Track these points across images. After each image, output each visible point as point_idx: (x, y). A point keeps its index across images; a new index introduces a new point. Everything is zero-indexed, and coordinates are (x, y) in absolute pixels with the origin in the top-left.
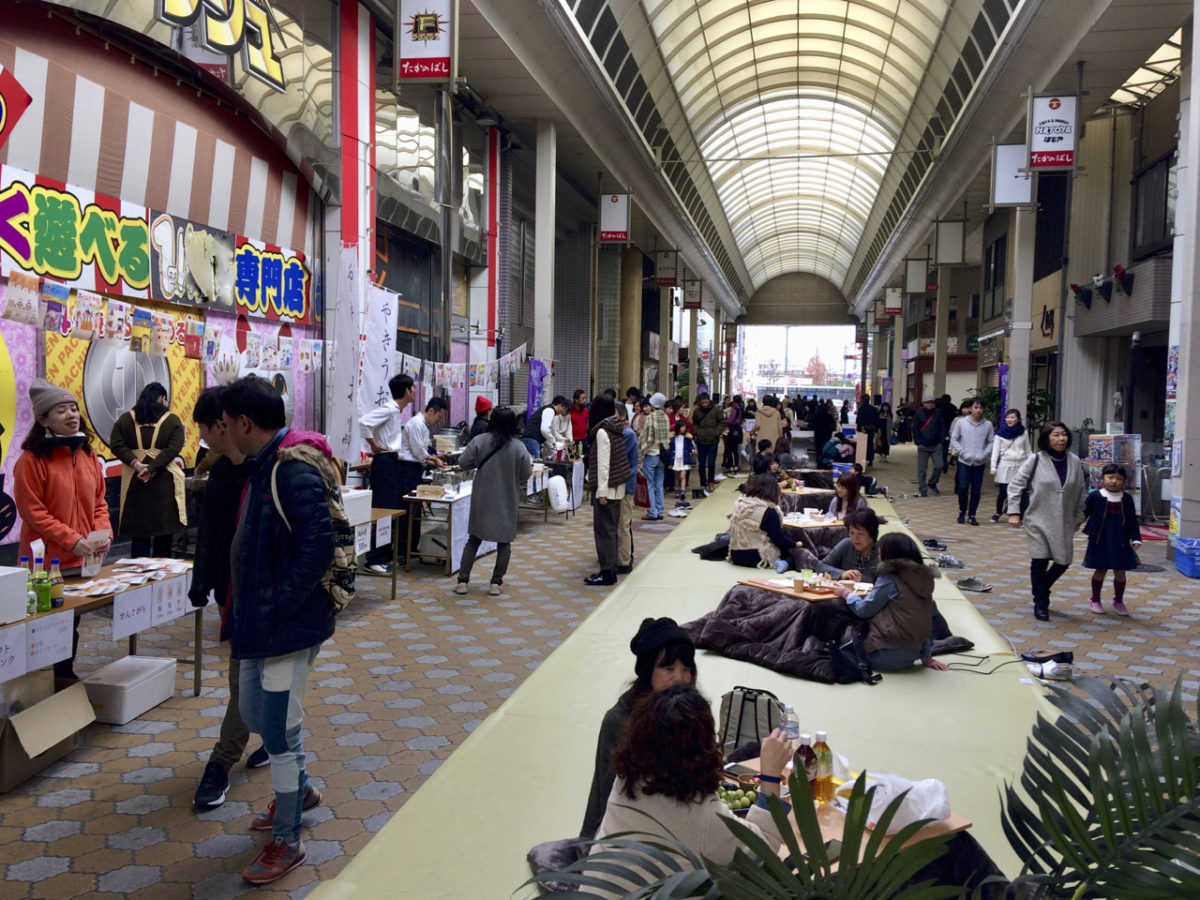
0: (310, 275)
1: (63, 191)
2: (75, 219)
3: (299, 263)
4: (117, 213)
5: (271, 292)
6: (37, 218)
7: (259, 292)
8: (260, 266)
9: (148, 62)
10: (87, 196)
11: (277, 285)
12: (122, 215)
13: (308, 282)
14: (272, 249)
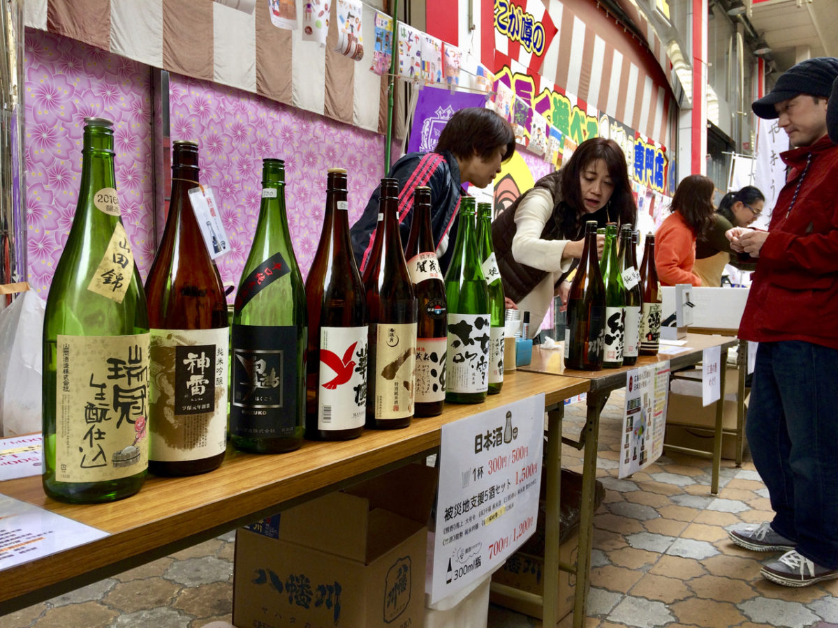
0: (668, 161)
1: (564, 96)
2: (568, 116)
3: (662, 153)
4: (586, 113)
5: (649, 172)
6: (554, 112)
7: (644, 171)
8: (645, 153)
9: (605, 7)
10: (574, 101)
11: (652, 168)
12: (588, 114)
13: (666, 166)
14: (651, 142)
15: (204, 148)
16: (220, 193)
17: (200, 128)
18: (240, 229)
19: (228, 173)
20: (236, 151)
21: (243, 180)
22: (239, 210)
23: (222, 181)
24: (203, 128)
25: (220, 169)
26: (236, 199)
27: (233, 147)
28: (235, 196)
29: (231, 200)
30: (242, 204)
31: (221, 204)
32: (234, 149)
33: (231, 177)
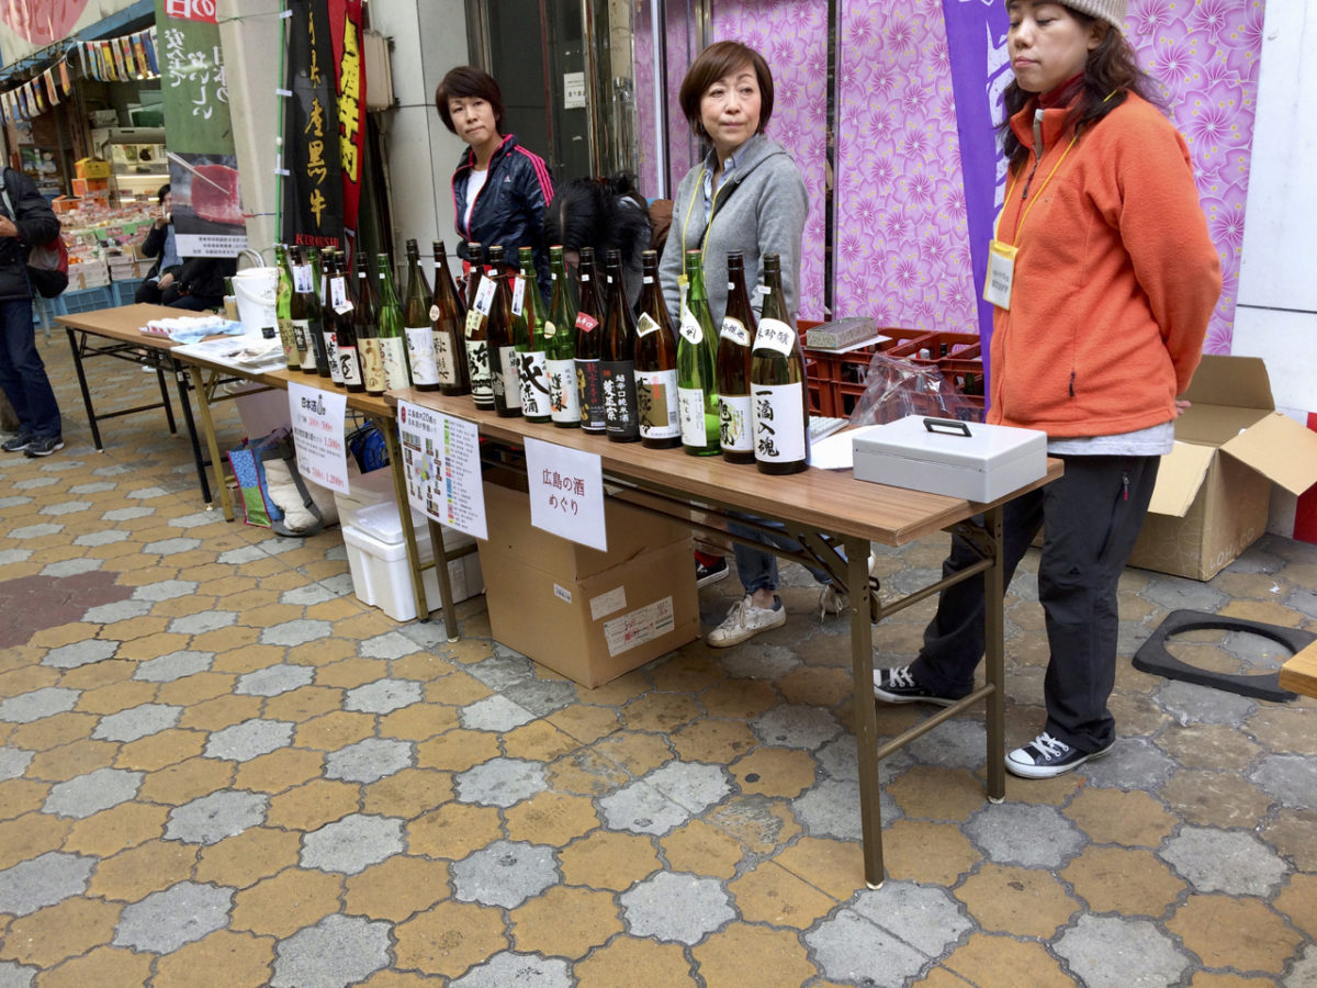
15: (885, 48)
16: (903, 108)
17: (881, 19)
18: (930, 156)
19: (916, 75)
20: (930, 35)
21: (939, 78)
22: (931, 127)
23: (907, 90)
24: (885, 17)
25: (904, 71)
26: (925, 112)
27: (926, 30)
28: (925, 106)
29: (919, 115)
30: (935, 116)
31: (904, 123)
32: (927, 32)
33: (920, 80)
